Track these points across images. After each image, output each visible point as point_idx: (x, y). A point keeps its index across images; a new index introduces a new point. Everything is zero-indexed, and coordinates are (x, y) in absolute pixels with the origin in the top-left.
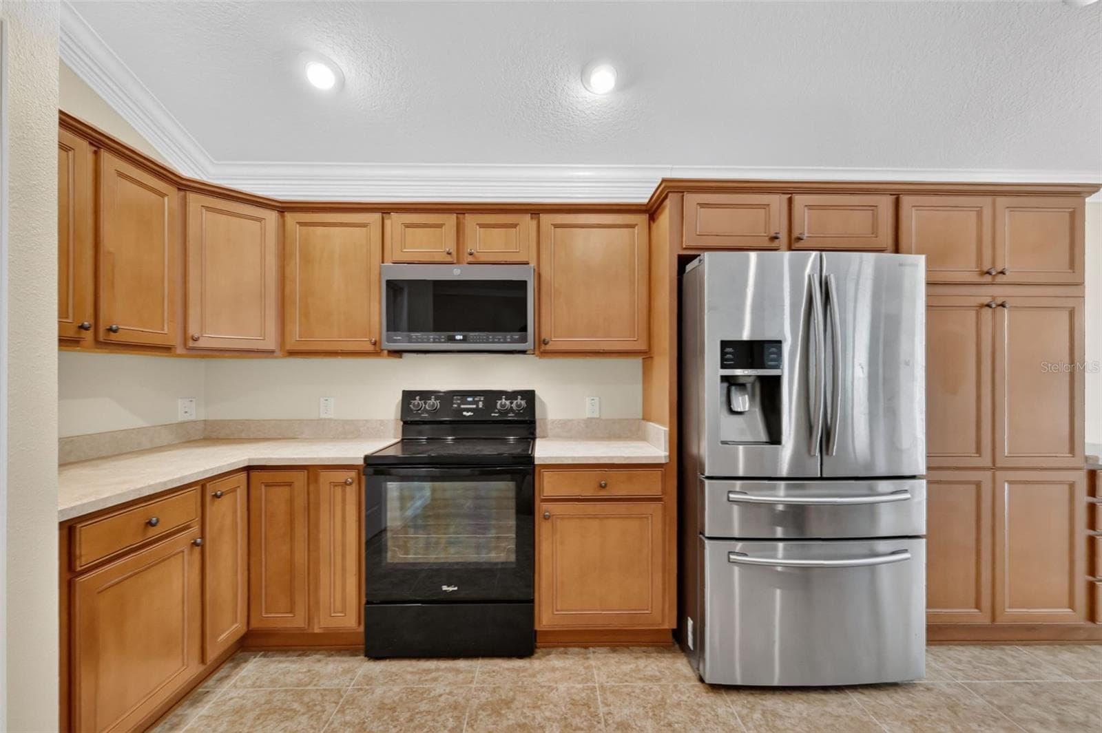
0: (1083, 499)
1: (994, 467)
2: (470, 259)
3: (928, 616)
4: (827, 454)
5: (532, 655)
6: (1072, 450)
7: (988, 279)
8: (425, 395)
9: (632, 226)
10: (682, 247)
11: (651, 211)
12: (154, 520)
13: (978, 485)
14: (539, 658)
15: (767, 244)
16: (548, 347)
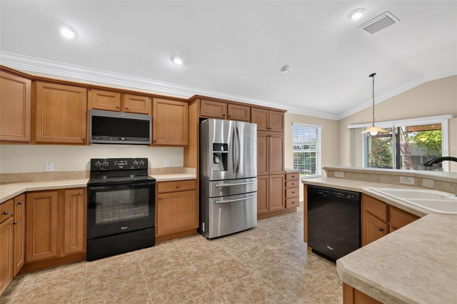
0: (284, 181)
1: (269, 175)
2: (126, 110)
3: (258, 212)
4: (237, 172)
5: (155, 245)
6: (282, 170)
7: (268, 130)
8: (102, 160)
9: (183, 106)
10: (201, 115)
11: (190, 102)
12: (6, 212)
13: (266, 179)
14: (156, 246)
15: (222, 117)
16: (156, 143)
